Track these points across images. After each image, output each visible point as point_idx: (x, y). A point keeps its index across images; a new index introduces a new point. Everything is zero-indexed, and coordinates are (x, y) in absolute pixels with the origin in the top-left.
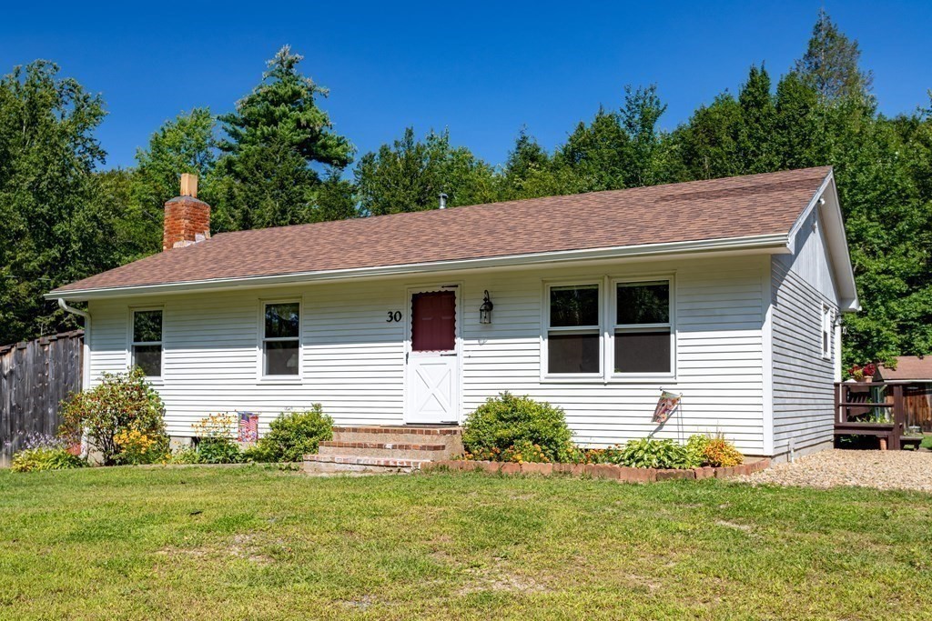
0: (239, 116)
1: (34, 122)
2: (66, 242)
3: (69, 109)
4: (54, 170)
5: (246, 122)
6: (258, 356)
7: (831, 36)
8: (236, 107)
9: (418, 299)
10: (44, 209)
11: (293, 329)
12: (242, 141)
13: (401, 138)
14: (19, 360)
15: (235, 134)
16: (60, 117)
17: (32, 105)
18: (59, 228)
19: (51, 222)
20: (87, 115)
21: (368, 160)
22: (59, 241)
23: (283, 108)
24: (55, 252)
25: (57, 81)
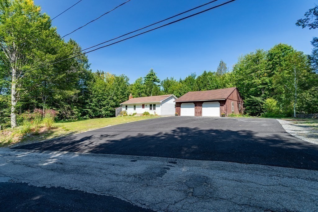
0: (146, 77)
1: (122, 81)
2: (125, 95)
3: (126, 79)
4: (124, 87)
5: (147, 78)
6: (133, 109)
7: (223, 63)
8: (146, 76)
9: (143, 105)
10: (123, 91)
11: (135, 107)
12: (146, 80)
13: (166, 79)
14: (119, 109)
15: (145, 79)
16: (125, 80)
17: (122, 79)
18: (125, 93)
19: (124, 92)
20: (128, 80)
21: (162, 82)
22: (124, 95)
23: (151, 76)
24: (124, 96)
25: (124, 76)
